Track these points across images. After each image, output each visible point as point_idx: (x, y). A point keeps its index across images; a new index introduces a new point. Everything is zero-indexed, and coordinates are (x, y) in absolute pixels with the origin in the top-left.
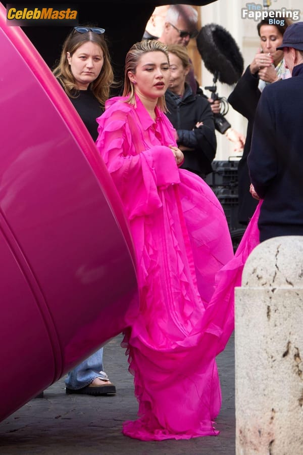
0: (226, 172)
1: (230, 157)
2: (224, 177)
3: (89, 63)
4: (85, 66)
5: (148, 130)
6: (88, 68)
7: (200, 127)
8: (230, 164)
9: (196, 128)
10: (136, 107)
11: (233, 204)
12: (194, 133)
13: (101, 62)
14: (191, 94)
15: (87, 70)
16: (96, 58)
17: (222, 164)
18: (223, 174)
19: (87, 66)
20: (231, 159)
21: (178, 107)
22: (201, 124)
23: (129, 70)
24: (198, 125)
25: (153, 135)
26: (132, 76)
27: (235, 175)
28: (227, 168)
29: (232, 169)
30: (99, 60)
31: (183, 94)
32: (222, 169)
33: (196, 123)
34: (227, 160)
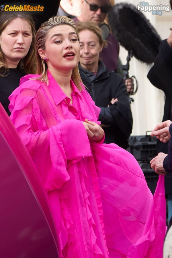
0: (144, 146)
1: (147, 132)
2: (142, 152)
3: (20, 38)
4: (16, 42)
5: (60, 104)
6: (18, 43)
7: (115, 104)
8: (148, 139)
9: (111, 104)
10: (48, 84)
11: (152, 178)
12: (109, 110)
13: (30, 38)
14: (105, 71)
15: (18, 46)
16: (25, 34)
17: (139, 139)
18: (141, 149)
19: (18, 42)
20: (149, 134)
21: (93, 84)
22: (116, 100)
23: (39, 48)
24: (113, 101)
25: (66, 110)
26: (43, 53)
27: (153, 149)
28: (145, 142)
29: (150, 143)
30: (29, 35)
31: (96, 71)
32: (139, 143)
33: (111, 100)
34: (145, 134)
